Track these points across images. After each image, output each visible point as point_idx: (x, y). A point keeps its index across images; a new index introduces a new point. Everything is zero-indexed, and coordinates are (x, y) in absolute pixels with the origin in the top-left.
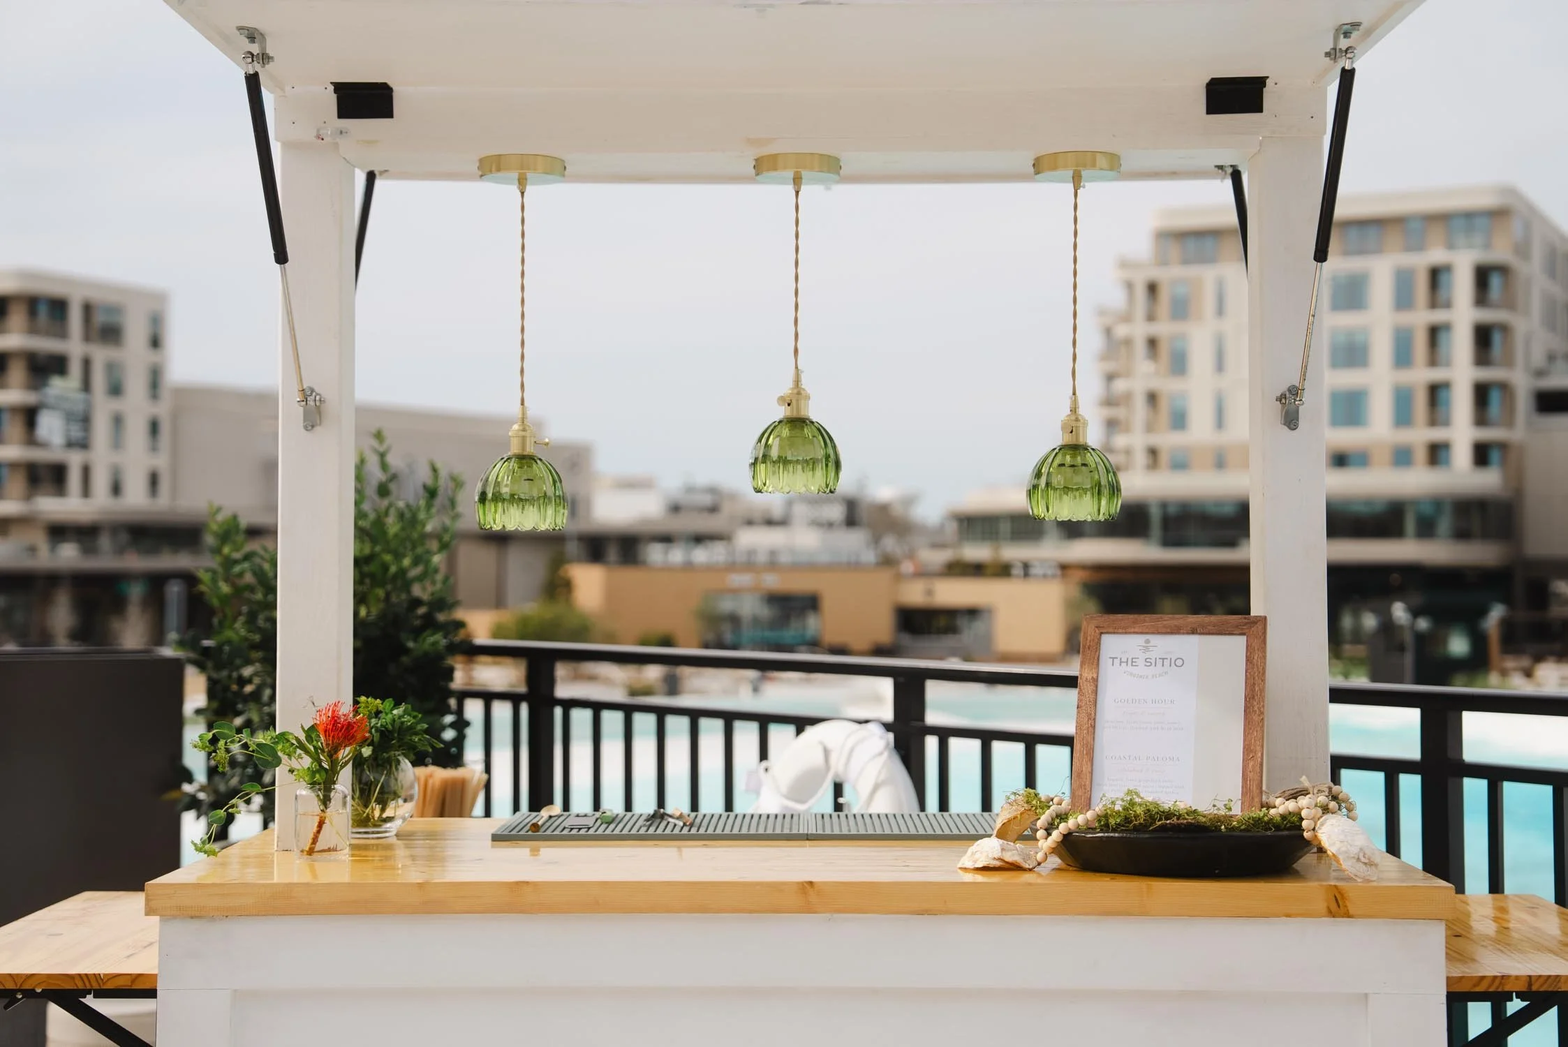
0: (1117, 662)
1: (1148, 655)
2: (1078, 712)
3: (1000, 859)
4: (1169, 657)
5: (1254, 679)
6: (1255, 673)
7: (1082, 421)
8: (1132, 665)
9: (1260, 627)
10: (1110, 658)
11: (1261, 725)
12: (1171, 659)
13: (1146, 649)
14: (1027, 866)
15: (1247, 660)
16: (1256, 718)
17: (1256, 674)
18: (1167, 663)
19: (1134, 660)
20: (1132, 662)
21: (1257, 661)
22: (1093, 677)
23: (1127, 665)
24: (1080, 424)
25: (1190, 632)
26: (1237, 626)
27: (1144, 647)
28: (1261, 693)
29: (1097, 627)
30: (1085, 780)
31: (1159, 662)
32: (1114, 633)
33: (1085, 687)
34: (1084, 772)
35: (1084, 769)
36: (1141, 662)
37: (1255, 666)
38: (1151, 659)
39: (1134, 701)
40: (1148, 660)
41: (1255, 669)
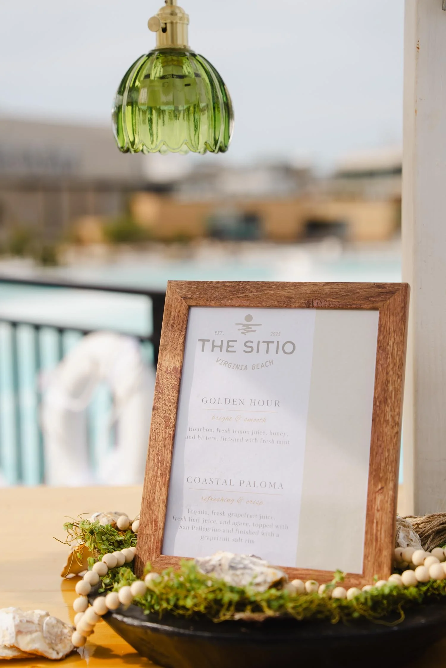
0: (208, 345)
1: (250, 336)
2: (154, 416)
3: (13, 647)
4: (275, 339)
5: (387, 373)
6: (389, 365)
7: (179, 15)
8: (228, 351)
9: (398, 297)
10: (200, 340)
11: (394, 440)
12: (278, 342)
13: (247, 328)
14: (54, 656)
15: (379, 347)
16: (387, 430)
17: (391, 366)
18: (273, 347)
19: (230, 344)
20: (228, 346)
21: (393, 349)
22: (175, 368)
23: (221, 351)
24: (176, 19)
25: (304, 305)
26: (367, 298)
27: (244, 325)
28: (396, 395)
29: (184, 298)
30: (156, 513)
31: (263, 347)
32: (205, 306)
33: (164, 381)
34: (156, 501)
35: (156, 496)
36: (239, 347)
37: (390, 356)
38: (252, 342)
39: (227, 401)
40: (248, 344)
41: (390, 360)
